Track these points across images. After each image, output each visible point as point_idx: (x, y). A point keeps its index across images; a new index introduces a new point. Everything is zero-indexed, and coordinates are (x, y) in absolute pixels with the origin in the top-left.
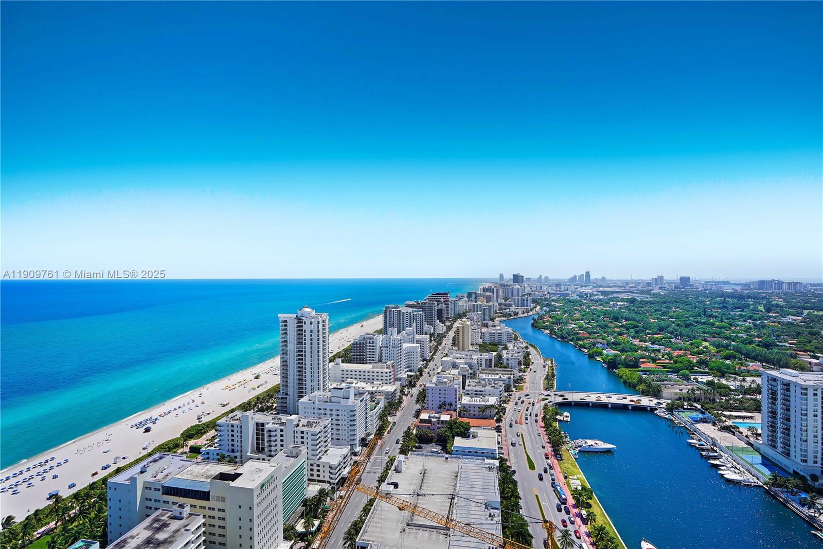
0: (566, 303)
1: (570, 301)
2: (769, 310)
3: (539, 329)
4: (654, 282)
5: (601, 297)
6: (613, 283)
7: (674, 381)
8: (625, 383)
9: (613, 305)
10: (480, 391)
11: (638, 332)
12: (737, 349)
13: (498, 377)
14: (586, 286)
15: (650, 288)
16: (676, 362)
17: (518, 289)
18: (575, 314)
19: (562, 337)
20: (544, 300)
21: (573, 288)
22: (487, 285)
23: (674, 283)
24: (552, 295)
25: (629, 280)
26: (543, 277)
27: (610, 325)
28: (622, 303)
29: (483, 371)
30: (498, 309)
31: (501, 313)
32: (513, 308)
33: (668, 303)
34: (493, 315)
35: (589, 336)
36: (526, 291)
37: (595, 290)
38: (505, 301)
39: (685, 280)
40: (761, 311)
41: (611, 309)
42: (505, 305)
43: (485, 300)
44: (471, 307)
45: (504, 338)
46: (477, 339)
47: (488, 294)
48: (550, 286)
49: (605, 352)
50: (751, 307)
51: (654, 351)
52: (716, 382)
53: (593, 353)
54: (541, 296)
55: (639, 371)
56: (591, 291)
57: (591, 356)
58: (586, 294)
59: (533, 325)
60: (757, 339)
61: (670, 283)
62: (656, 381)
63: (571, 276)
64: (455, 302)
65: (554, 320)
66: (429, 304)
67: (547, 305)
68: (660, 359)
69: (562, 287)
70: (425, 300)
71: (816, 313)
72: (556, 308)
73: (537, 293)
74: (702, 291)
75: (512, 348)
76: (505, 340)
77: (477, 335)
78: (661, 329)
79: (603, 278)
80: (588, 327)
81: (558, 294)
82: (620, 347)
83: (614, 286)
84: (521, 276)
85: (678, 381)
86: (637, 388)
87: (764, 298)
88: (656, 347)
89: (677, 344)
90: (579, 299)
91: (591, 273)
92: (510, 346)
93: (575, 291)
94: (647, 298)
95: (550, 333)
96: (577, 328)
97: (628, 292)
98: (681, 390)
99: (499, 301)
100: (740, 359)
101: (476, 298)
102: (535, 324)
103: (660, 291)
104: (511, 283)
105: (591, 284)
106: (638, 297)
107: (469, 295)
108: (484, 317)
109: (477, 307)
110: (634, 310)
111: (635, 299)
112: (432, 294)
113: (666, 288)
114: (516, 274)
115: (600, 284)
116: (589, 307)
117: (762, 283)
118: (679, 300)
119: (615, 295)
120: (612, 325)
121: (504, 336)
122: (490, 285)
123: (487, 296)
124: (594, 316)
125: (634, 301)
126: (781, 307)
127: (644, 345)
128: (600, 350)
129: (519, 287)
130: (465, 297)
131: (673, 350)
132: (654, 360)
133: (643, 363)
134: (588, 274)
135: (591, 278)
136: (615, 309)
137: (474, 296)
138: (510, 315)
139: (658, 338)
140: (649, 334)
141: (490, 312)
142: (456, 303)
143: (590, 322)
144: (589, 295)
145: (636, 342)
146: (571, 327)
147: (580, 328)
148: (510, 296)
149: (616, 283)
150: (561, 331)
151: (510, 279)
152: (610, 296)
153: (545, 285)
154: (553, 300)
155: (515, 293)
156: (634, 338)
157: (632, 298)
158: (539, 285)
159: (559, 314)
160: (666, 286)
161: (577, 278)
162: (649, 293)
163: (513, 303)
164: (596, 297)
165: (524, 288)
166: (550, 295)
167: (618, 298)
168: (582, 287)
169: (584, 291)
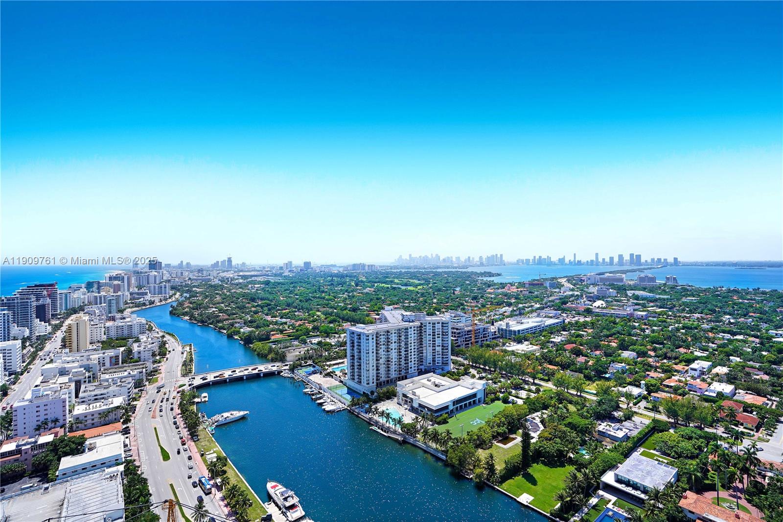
0: (209, 288)
1: (212, 286)
2: (357, 285)
3: (178, 316)
4: (285, 267)
5: (241, 281)
6: (251, 268)
7: (295, 346)
8: (258, 355)
9: (252, 287)
10: (102, 394)
11: (271, 308)
12: (337, 315)
13: (126, 374)
14: (227, 271)
15: (282, 271)
16: (297, 331)
17: (155, 277)
18: (216, 298)
19: (202, 322)
20: (185, 287)
21: (215, 273)
23: (299, 267)
24: (193, 281)
26: (184, 263)
27: (247, 305)
28: (260, 285)
29: (106, 371)
30: (129, 299)
31: (132, 303)
32: (148, 297)
33: (295, 283)
34: (122, 306)
35: (228, 317)
36: (165, 278)
37: (236, 274)
38: (139, 290)
39: (307, 264)
40: (353, 286)
41: (249, 291)
42: (138, 294)
43: (112, 290)
44: (92, 299)
45: (136, 330)
46: (99, 336)
48: (192, 272)
49: (242, 330)
50: (348, 283)
51: (282, 324)
52: (323, 341)
53: (231, 332)
54: (182, 283)
55: (270, 343)
56: (232, 276)
57: (230, 337)
58: (227, 279)
59: (171, 313)
60: (349, 306)
61: (296, 267)
62: (283, 348)
63: (213, 262)
64: (66, 295)
65: (195, 305)
66: (21, 299)
67: (187, 292)
68: (286, 330)
69: (205, 273)
70: (15, 295)
72: (197, 293)
73: (177, 279)
74: (318, 272)
75: (145, 339)
76: (136, 332)
77: (99, 331)
78: (289, 305)
79: (244, 264)
80: (227, 310)
81: (199, 280)
82: (255, 324)
83: (253, 271)
84: (159, 262)
85: (299, 345)
86: (268, 357)
87: (355, 276)
88: (284, 320)
89: (299, 316)
90: (220, 283)
91: (232, 259)
92: (143, 338)
93: (217, 276)
94: (279, 280)
95: (190, 319)
96: (217, 311)
97: (264, 275)
98: (300, 352)
99: (131, 290)
100: (339, 322)
101: (98, 288)
102: (174, 312)
103: (290, 273)
104: (147, 270)
105: (233, 269)
106: (272, 280)
107: (90, 285)
108: (110, 309)
109: (100, 298)
110: (268, 291)
111: (269, 281)
113: (293, 271)
115: (241, 269)
116: (229, 291)
117: (354, 265)
118: (302, 281)
119: (253, 279)
120: (250, 305)
121: (136, 328)
122: (119, 272)
123: (115, 285)
124: (233, 299)
125: (269, 283)
126: (364, 282)
127: (274, 320)
128: (238, 329)
129: (156, 273)
130: (83, 287)
131: (296, 323)
132: (281, 331)
133: (273, 335)
134: (230, 260)
136: (253, 290)
137: (95, 285)
138: (144, 304)
139: (285, 313)
140: (279, 310)
141: (118, 303)
142: (68, 295)
143: (229, 304)
144: (230, 279)
145: (269, 318)
146: (212, 311)
147: (221, 311)
148: (145, 283)
149: (254, 268)
150: (201, 315)
151: (146, 267)
152: (249, 280)
153: (187, 271)
154: (194, 286)
155: (152, 280)
156: (267, 315)
157: (267, 281)
158: (180, 271)
159: (200, 298)
160: (294, 269)
161: (220, 262)
162: (280, 275)
163: (148, 291)
164: (237, 281)
165: (162, 274)
166: (191, 281)
167: (256, 280)
168: (224, 272)
169: (225, 275)
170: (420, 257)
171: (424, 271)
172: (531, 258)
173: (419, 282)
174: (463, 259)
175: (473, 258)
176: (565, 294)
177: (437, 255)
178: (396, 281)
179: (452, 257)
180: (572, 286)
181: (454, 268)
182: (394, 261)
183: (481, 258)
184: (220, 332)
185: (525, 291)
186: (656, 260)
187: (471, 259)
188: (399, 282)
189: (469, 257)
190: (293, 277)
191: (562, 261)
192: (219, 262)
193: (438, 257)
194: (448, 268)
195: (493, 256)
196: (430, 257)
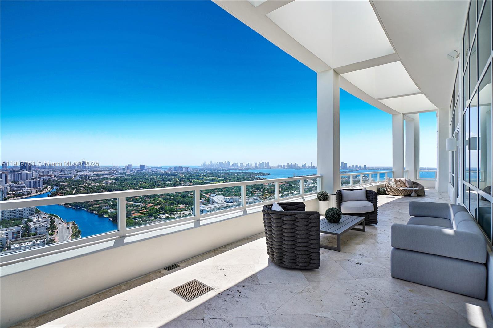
0: (72, 183)
1: (75, 181)
2: (180, 181)
4: (127, 168)
5: (97, 178)
6: (102, 169)
7: (151, 220)
9: (106, 182)
13: (31, 243)
14: (84, 171)
15: (125, 171)
16: (150, 210)
17: (27, 174)
18: (81, 189)
20: (53, 182)
21: (74, 172)
23: (137, 168)
24: (58, 178)
28: (111, 181)
31: (14, 194)
32: (26, 189)
33: (137, 179)
37: (91, 173)
38: (15, 184)
39: (142, 167)
40: (178, 181)
41: (105, 185)
48: (55, 171)
50: (174, 179)
51: (137, 206)
53: (102, 213)
54: (50, 179)
55: (133, 218)
56: (88, 174)
58: (86, 176)
60: (180, 194)
61: (135, 169)
67: (56, 185)
69: (66, 172)
71: (196, 181)
73: (45, 177)
74: (151, 172)
81: (63, 177)
83: (103, 171)
87: (177, 175)
88: (137, 204)
89: (147, 201)
90: (81, 179)
93: (76, 175)
94: (124, 177)
97: (113, 174)
103: (131, 173)
105: (87, 170)
110: (119, 184)
111: (119, 178)
113: (133, 171)
115: (93, 170)
117: (175, 168)
118: (142, 178)
119: (105, 176)
121: (26, 212)
125: (118, 180)
126: (184, 179)
127: (130, 204)
129: (27, 172)
132: (138, 211)
133: (133, 214)
138: (24, 195)
139: (137, 199)
144: (87, 177)
148: (19, 179)
152: (102, 177)
153: (51, 170)
154: (60, 181)
155: (24, 177)
157: (117, 177)
158: (46, 171)
160: (133, 170)
162: (124, 174)
163: (25, 185)
164: (93, 178)
165: (32, 172)
167: (108, 177)
168: (81, 171)
169: (83, 174)
170: (218, 163)
171: (221, 172)
172: (286, 164)
173: (220, 179)
174: (244, 165)
175: (251, 164)
176: (310, 186)
177: (228, 162)
178: (205, 178)
179: (238, 163)
180: (312, 182)
181: (240, 170)
182: (200, 165)
183: (256, 164)
185: (286, 184)
186: (355, 166)
187: (250, 164)
188: (207, 179)
189: (249, 163)
190: (133, 175)
191: (304, 166)
193: (229, 163)
194: (236, 170)
195: (263, 163)
196: (224, 163)
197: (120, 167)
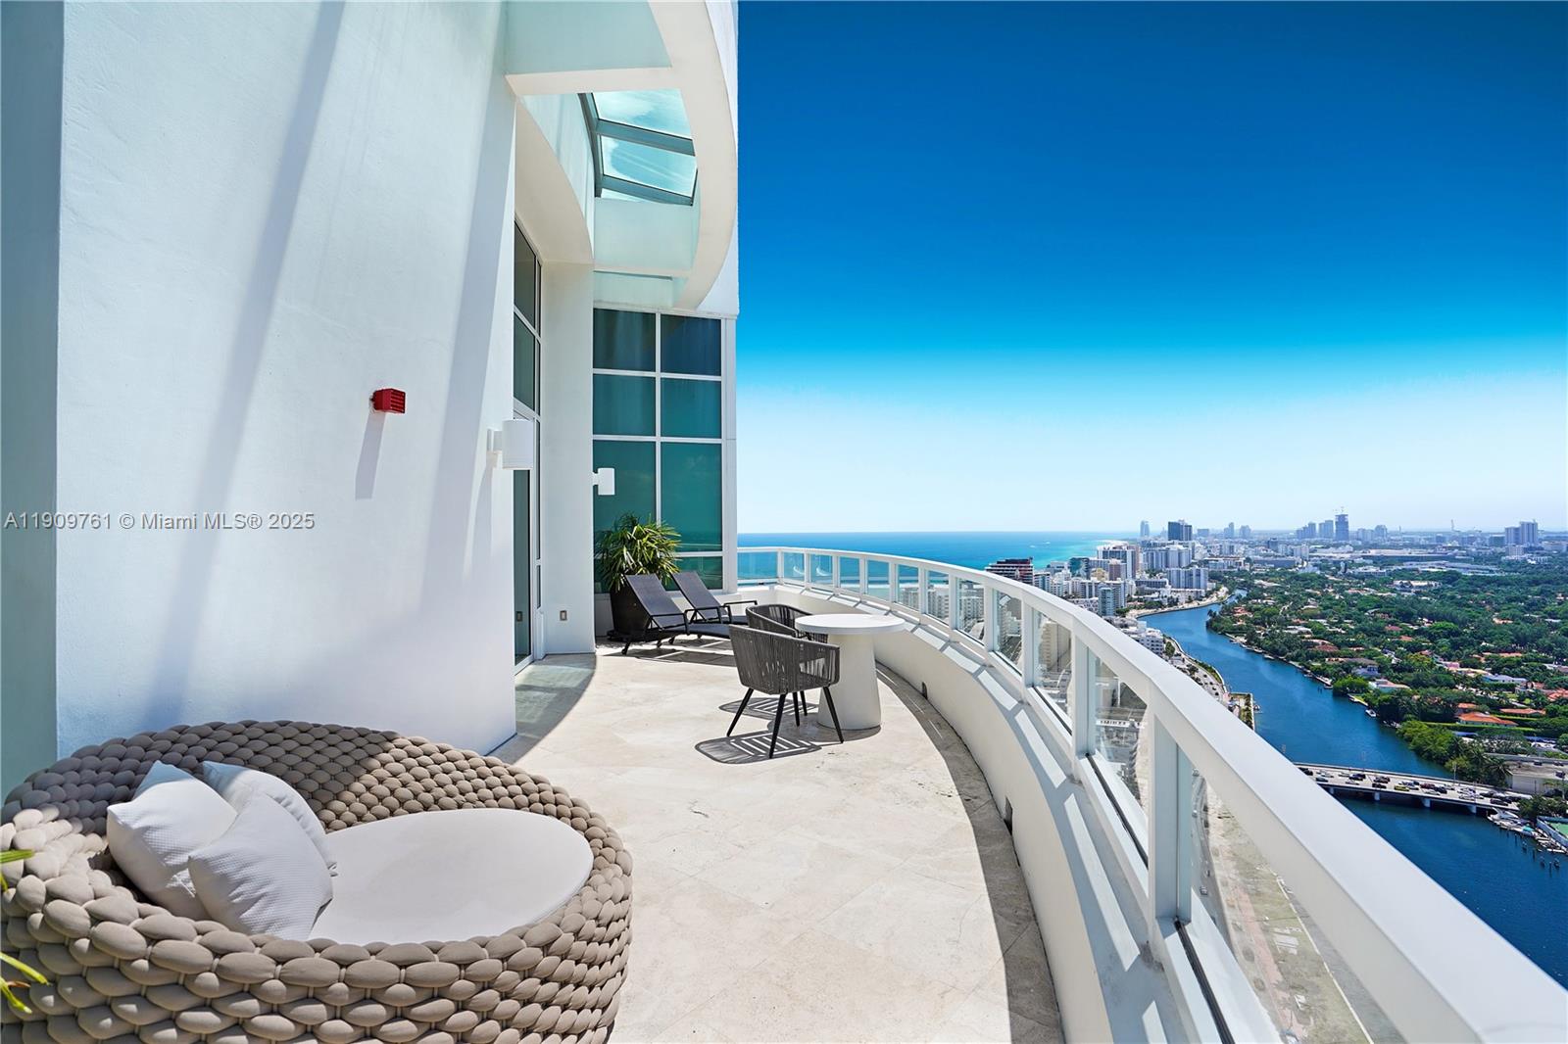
0: (1287, 582)
1: (1297, 578)
3: (1223, 634)
5: (1372, 569)
6: (1404, 539)
7: (1543, 755)
8: (1419, 751)
9: (1402, 586)
11: (1459, 645)
14: (1336, 546)
15: (1499, 550)
16: (1553, 713)
17: (1180, 553)
18: (1307, 604)
19: (1275, 652)
20: (1238, 576)
21: (1305, 549)
22: (1111, 545)
24: (1255, 566)
25: (1448, 533)
26: (1237, 527)
27: (1388, 628)
28: (1424, 583)
30: (1134, 592)
31: (1140, 600)
32: (1168, 591)
33: (1549, 582)
34: (1124, 605)
35: (1337, 650)
36: (1198, 557)
37: (1360, 553)
38: (1150, 577)
41: (1394, 594)
42: (1150, 584)
43: (1107, 575)
44: (1078, 588)
47: (1114, 561)
48: (1252, 545)
49: (1373, 685)
51: (1497, 687)
53: (1345, 685)
54: (1232, 567)
55: (1455, 729)
56: (1347, 556)
57: (1340, 694)
58: (1336, 563)
59: (1209, 625)
62: (1497, 752)
63: (1304, 523)
64: (1043, 578)
65: (1258, 615)
67: (1242, 586)
68: (1512, 707)
69: (1281, 547)
72: (1264, 591)
73: (1221, 560)
78: (1522, 641)
79: (1380, 529)
80: (1335, 633)
81: (1271, 562)
82: (1411, 676)
83: (1406, 546)
84: (1187, 526)
85: (1556, 755)
86: (1446, 763)
88: (1504, 678)
90: (1318, 572)
91: (1350, 518)
93: (1310, 557)
94: (1491, 571)
95: (1247, 643)
96: (1308, 633)
97: (1440, 558)
98: (1561, 775)
99: (1138, 577)
101: (1087, 570)
102: (1215, 624)
103: (1526, 556)
104: (1164, 539)
105: (1350, 542)
106: (1466, 570)
107: (1075, 564)
108: (1104, 608)
109: (1090, 587)
110: (1453, 598)
111: (1458, 574)
112: (998, 563)
113: (1542, 549)
114: (1176, 521)
115: (1371, 542)
116: (1341, 590)
119: (1407, 565)
120: (1396, 629)
122: (1120, 543)
123: (1111, 565)
124: (1352, 608)
125: (1454, 579)
127: (1471, 673)
128: (1361, 681)
129: (1181, 547)
130: (1066, 567)
131: (1549, 688)
132: (1495, 708)
133: (1465, 711)
134: (1342, 520)
135: (1350, 529)
136: (1406, 594)
137: (1083, 566)
138: (1160, 605)
139: (1509, 659)
140: (1487, 650)
141: (1116, 598)
143: (1340, 622)
144: (1342, 565)
145: (1454, 667)
146: (1296, 632)
147: (1318, 633)
148: (1161, 565)
149: (1413, 539)
150: (1272, 638)
151: (1163, 533)
152: (1394, 568)
153: (1242, 543)
154: (1257, 575)
155: (1173, 559)
156: (1447, 657)
157: (1450, 572)
158: (1227, 544)
159: (1270, 602)
160: (1544, 544)
161: (1317, 527)
162: (1495, 559)
164: (1361, 569)
165: (1193, 549)
166: (1251, 565)
167: (1417, 570)
168: (1328, 547)
169: (1331, 555)
184: (1314, 679)
192: (1314, 525)
197: (1483, 536)
